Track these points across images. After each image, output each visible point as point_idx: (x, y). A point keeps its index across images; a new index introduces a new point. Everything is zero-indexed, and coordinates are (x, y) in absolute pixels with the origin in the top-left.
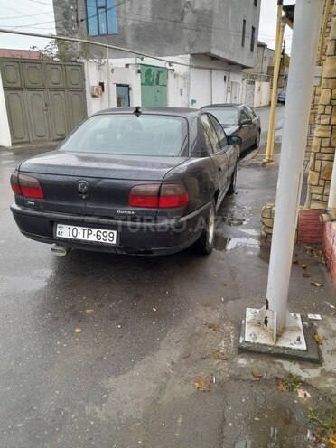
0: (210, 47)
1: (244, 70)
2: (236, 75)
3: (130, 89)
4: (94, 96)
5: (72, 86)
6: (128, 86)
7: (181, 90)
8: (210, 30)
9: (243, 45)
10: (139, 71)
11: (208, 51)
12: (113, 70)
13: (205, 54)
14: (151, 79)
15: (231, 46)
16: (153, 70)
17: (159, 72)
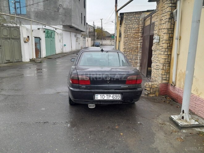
0: (71, 23)
1: (82, 33)
2: (79, 34)
3: (40, 39)
4: (25, 42)
5: (14, 37)
6: (39, 38)
7: (60, 40)
8: (71, 16)
9: (82, 23)
10: (44, 32)
11: (70, 25)
12: (33, 30)
13: (69, 26)
14: (49, 35)
15: (78, 23)
16: (50, 32)
17: (52, 32)
